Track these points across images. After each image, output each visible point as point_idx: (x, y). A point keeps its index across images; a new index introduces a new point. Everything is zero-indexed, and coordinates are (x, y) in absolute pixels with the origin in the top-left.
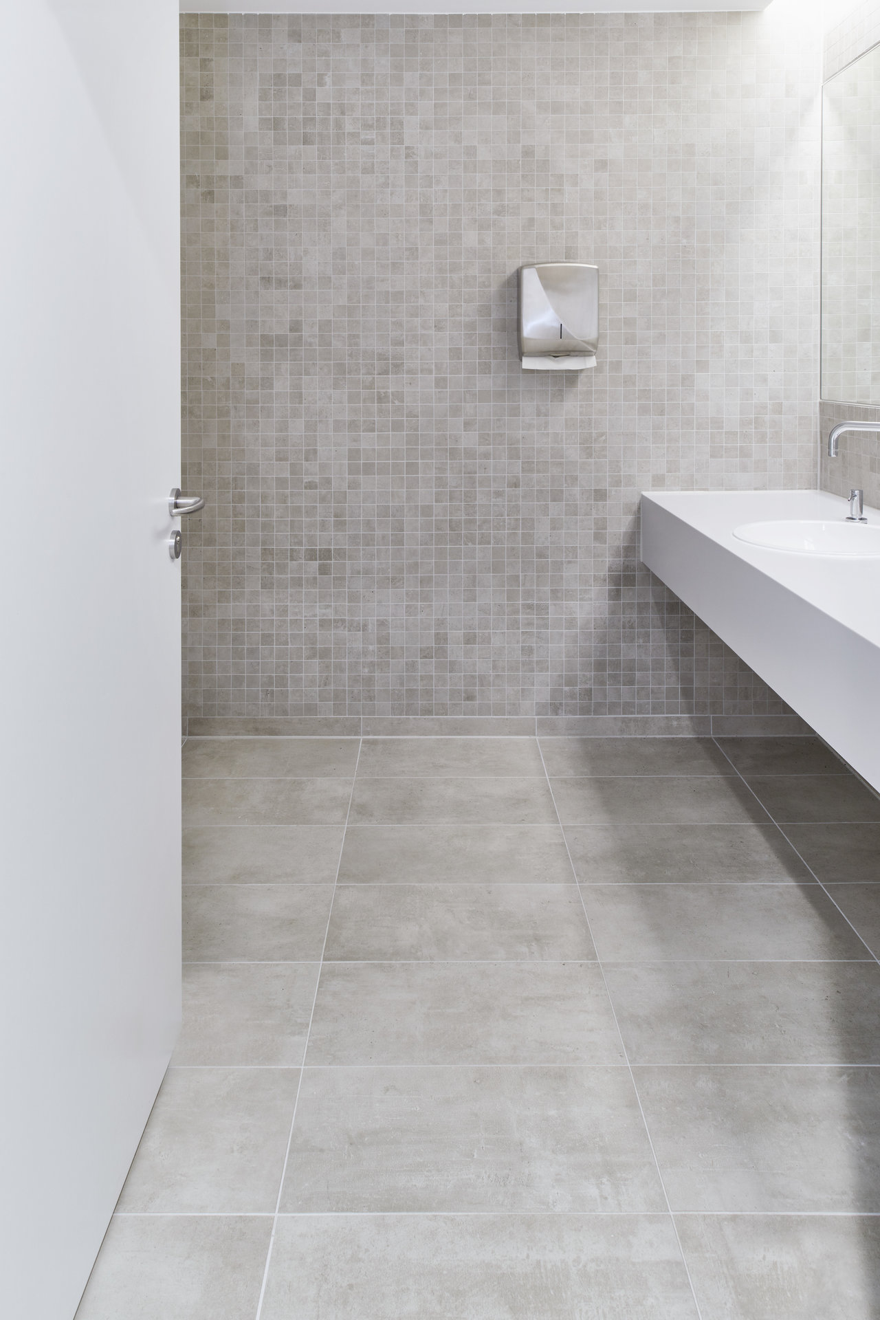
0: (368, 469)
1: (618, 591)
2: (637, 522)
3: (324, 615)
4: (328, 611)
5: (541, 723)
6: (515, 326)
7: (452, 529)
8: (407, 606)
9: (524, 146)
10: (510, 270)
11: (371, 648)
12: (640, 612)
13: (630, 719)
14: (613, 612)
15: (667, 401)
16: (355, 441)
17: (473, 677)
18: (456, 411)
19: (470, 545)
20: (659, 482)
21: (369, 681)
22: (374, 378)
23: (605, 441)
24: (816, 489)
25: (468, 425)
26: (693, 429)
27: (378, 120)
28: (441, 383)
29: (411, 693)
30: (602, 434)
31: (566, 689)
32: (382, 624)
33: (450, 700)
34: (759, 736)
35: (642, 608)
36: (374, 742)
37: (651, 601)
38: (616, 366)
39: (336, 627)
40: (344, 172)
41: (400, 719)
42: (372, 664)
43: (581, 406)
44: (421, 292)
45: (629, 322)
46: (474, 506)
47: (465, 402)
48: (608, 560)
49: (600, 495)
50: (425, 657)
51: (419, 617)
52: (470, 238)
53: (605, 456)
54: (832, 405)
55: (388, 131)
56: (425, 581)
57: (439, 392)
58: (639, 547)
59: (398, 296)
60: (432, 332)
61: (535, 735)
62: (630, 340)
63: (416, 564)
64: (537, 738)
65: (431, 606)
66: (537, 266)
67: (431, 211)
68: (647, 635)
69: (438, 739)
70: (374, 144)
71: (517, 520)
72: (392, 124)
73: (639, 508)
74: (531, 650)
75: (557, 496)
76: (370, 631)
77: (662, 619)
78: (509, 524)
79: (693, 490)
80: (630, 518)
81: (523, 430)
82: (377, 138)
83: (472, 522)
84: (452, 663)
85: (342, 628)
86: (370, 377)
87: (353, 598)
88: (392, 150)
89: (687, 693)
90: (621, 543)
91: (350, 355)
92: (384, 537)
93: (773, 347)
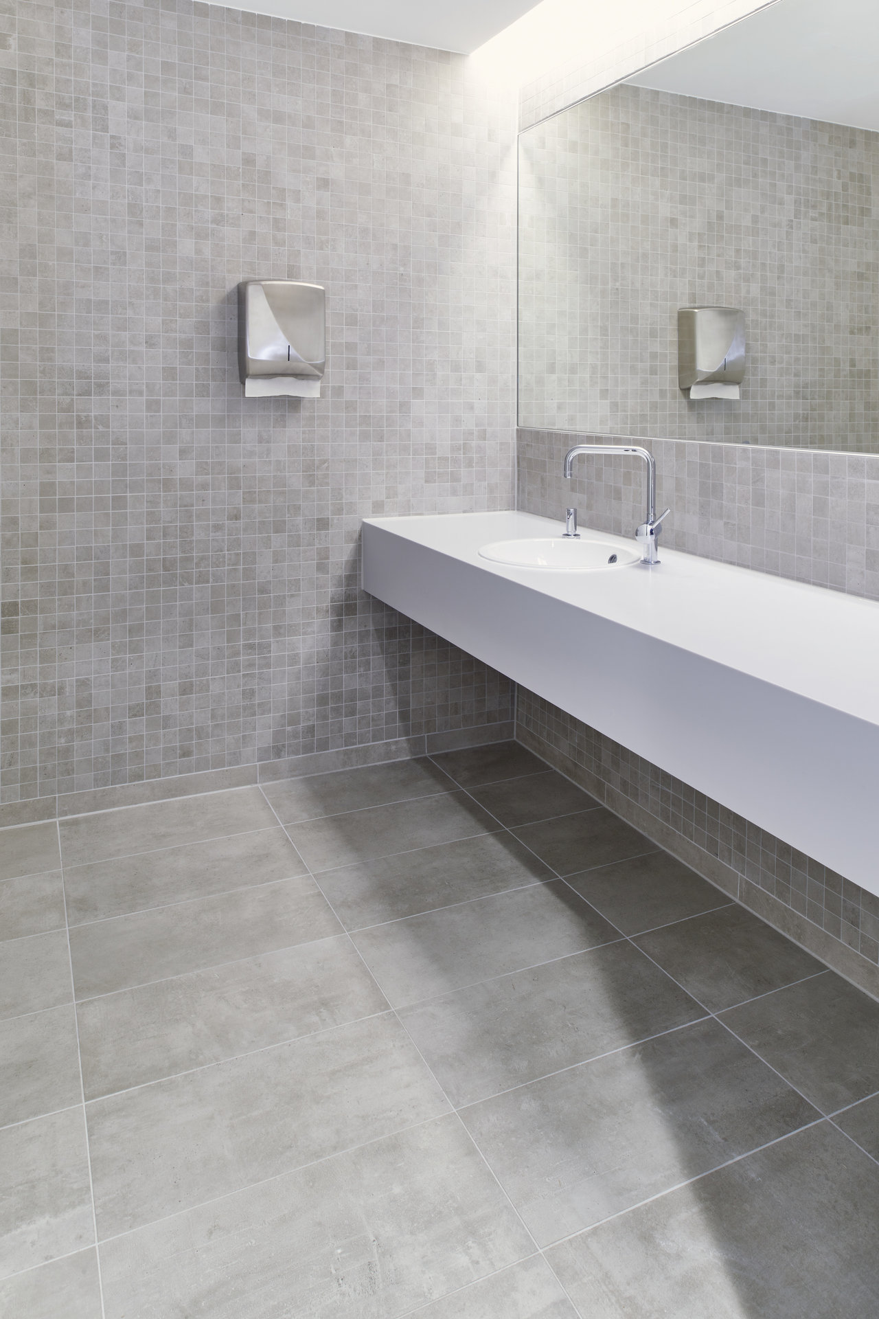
0: (66, 505)
1: (340, 621)
2: (359, 550)
3: (8, 681)
4: (13, 676)
5: (263, 768)
6: (235, 345)
7: (165, 569)
8: (114, 661)
9: (244, 153)
10: (231, 285)
11: (69, 713)
12: (361, 641)
13: (352, 750)
14: (335, 643)
15: (387, 427)
16: (48, 473)
17: (189, 730)
18: (170, 438)
19: (187, 585)
20: (378, 508)
21: (67, 752)
22: (72, 400)
23: (327, 468)
24: (514, 510)
25: (183, 453)
26: (409, 455)
27: (77, 100)
28: (152, 406)
29: (118, 758)
30: (325, 461)
31: (289, 729)
32: (83, 684)
33: (164, 759)
34: (467, 747)
35: (363, 636)
36: (76, 822)
37: (371, 628)
38: (338, 391)
39: (25, 694)
40: (34, 155)
41: (104, 791)
42: (71, 732)
43: (304, 433)
44: (130, 303)
45: (351, 347)
46: (191, 542)
47: (180, 428)
48: (330, 590)
49: (323, 524)
50: (135, 716)
51: (127, 672)
52: (186, 246)
53: (327, 484)
54: (531, 432)
55: (89, 114)
56: (135, 630)
57: (151, 416)
58: (360, 575)
59: (102, 305)
60: (143, 348)
61: (256, 783)
62: (352, 365)
63: (124, 611)
64: (259, 785)
65: (141, 657)
66: (263, 283)
67: (141, 211)
68: (368, 662)
69: (150, 806)
70: (71, 127)
71: (238, 555)
72: (94, 107)
73: (360, 536)
74: (252, 692)
75: (279, 528)
76: (68, 694)
77: (381, 645)
78: (230, 559)
79: (409, 515)
80: (352, 545)
81: (244, 458)
82: (75, 120)
83: (188, 560)
84: (167, 718)
85: (32, 695)
86: (67, 399)
87: (46, 657)
88: (95, 137)
89: (404, 716)
90: (342, 572)
91: (43, 372)
92: (85, 583)
93: (478, 376)
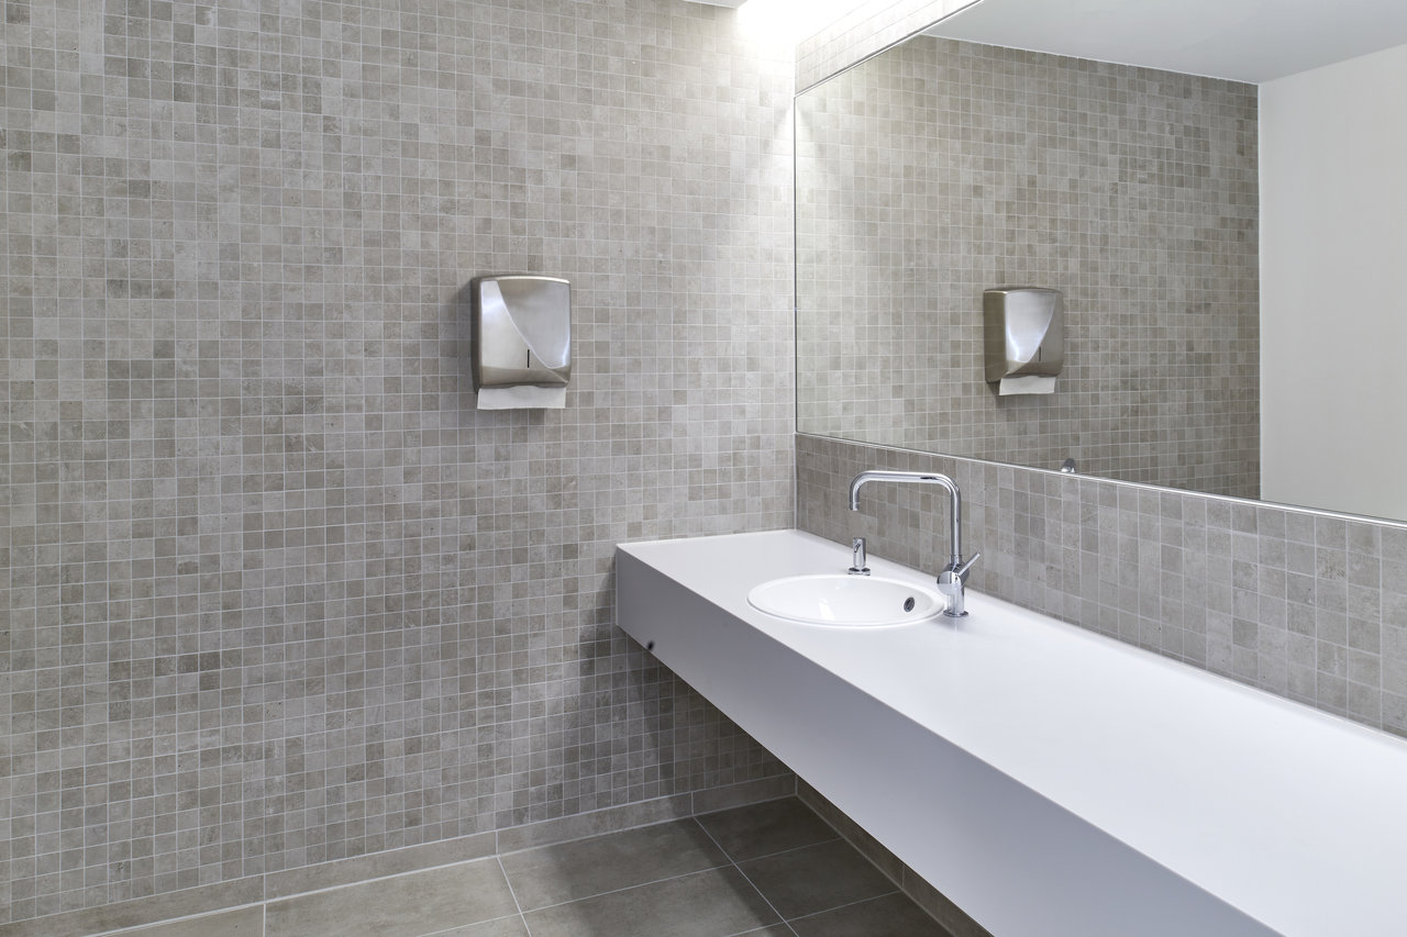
0: (273, 540)
1: (591, 662)
2: (612, 580)
3: (208, 745)
4: (214, 738)
5: (503, 837)
6: (468, 349)
7: (389, 609)
8: (329, 716)
9: (477, 131)
10: (463, 280)
11: (277, 778)
12: (616, 685)
13: (605, 812)
14: (586, 688)
15: (644, 437)
16: (253, 503)
17: (417, 794)
18: (393, 458)
19: (413, 627)
20: (635, 532)
21: (276, 823)
22: (281, 419)
23: (575, 487)
24: (793, 529)
25: (409, 475)
26: (670, 468)
27: (285, 78)
28: (375, 422)
29: (335, 830)
30: (572, 480)
31: (532, 789)
32: (294, 745)
33: (388, 829)
34: (740, 806)
35: (618, 679)
36: (285, 906)
37: (628, 670)
38: (588, 398)
39: (227, 759)
40: (237, 143)
41: (318, 867)
42: (280, 800)
43: (548, 447)
44: (347, 305)
45: (602, 347)
46: (418, 577)
47: (405, 446)
48: (580, 627)
49: (571, 551)
50: (354, 779)
51: (345, 728)
52: (411, 239)
53: (576, 505)
54: (812, 439)
55: (300, 93)
56: (354, 680)
57: (372, 434)
58: (614, 608)
59: (314, 310)
60: (362, 357)
61: (494, 853)
62: (603, 367)
63: (341, 660)
64: (498, 856)
65: (361, 712)
66: (498, 279)
67: (360, 201)
68: (623, 710)
69: (371, 884)
70: (279, 109)
71: (472, 590)
72: (305, 85)
73: (614, 564)
74: (490, 749)
75: (520, 557)
76: (276, 757)
77: (640, 689)
78: (462, 595)
79: (671, 538)
80: (604, 575)
81: (479, 478)
82: (283, 101)
83: (416, 597)
84: (390, 781)
85: (236, 759)
86: (275, 417)
87: (252, 715)
88: (305, 119)
89: (667, 771)
90: (594, 606)
91: (247, 388)
92: (295, 629)
93: (750, 375)
